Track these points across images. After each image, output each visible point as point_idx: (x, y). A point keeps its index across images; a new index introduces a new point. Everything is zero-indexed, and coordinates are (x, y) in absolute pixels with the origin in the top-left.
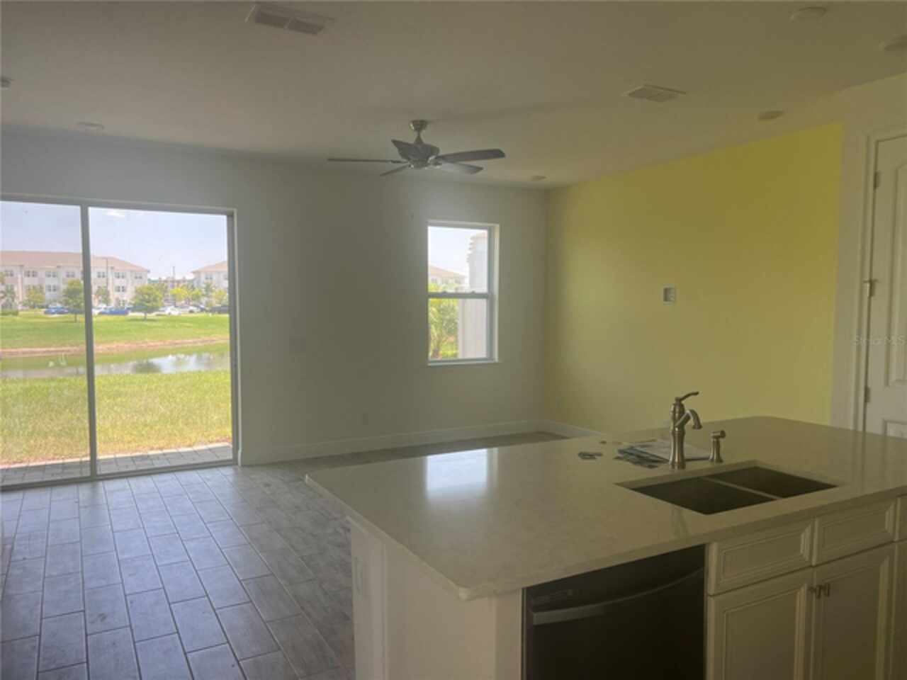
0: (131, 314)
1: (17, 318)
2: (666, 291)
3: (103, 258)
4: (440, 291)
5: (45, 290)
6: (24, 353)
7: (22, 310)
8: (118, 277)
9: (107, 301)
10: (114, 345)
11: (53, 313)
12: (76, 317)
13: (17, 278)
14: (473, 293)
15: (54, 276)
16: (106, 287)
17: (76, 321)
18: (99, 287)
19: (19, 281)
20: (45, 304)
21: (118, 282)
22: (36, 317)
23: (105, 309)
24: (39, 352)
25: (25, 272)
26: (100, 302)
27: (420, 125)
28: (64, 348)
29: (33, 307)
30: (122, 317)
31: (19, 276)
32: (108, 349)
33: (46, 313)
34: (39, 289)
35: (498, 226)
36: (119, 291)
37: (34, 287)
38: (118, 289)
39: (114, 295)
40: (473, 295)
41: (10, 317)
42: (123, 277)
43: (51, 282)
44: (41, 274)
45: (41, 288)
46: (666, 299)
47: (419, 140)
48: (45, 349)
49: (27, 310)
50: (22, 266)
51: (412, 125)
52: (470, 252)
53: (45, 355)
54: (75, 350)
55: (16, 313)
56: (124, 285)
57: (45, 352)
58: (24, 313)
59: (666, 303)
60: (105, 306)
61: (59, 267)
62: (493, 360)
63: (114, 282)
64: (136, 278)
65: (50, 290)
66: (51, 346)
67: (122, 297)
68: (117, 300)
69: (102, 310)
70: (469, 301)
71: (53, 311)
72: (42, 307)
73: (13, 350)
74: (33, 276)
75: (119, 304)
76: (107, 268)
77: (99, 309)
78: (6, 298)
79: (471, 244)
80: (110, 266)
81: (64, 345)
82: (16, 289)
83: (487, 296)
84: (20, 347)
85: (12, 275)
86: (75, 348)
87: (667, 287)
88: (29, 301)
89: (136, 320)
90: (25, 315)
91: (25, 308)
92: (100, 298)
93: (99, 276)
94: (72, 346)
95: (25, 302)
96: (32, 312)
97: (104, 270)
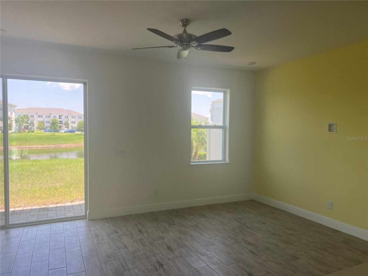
0: (76, 132)
1: (33, 134)
2: (330, 126)
3: (67, 110)
4: (198, 124)
5: (45, 123)
6: (34, 148)
7: (36, 130)
8: (73, 118)
9: (68, 127)
10: (68, 145)
11: (47, 132)
12: (54, 134)
13: (35, 118)
14: (215, 125)
15: (49, 117)
16: (68, 122)
17: (54, 135)
18: (65, 122)
19: (36, 119)
20: (45, 128)
21: (73, 120)
22: (41, 133)
23: (67, 130)
24: (40, 147)
25: (38, 116)
26: (65, 127)
27: (186, 22)
28: (49, 146)
29: (40, 129)
30: (73, 134)
31: (36, 117)
32: (66, 146)
33: (45, 132)
34: (42, 122)
35: (228, 91)
36: (73, 123)
37: (41, 122)
38: (72, 122)
39: (71, 125)
40: (215, 127)
41: (31, 133)
42: (74, 118)
43: (47, 119)
44: (44, 116)
45: (44, 122)
46: (330, 130)
47: (185, 31)
48: (42, 146)
49: (38, 131)
50: (37, 113)
51: (180, 23)
52: (211, 108)
53: (42, 148)
54: (54, 147)
55: (33, 132)
56: (75, 121)
57: (42, 147)
58: (36, 131)
59: (330, 132)
60: (67, 129)
61: (50, 114)
62: (226, 161)
63: (71, 120)
64: (79, 118)
65: (47, 123)
66: (44, 145)
67: (74, 125)
68: (71, 126)
69: (66, 131)
70: (212, 130)
71: (47, 131)
72: (44, 129)
73: (30, 146)
74: (41, 117)
75: (73, 128)
76: (68, 114)
77: (64, 130)
78: (31, 126)
79: (211, 104)
80: (69, 113)
81: (49, 144)
82: (34, 122)
83: (223, 128)
84: (33, 145)
85: (33, 117)
86: (54, 146)
87: (330, 124)
88: (39, 127)
89: (78, 135)
90: (37, 132)
91: (37, 130)
92: (66, 126)
93: (65, 117)
94: (52, 145)
95: (38, 127)
96: (40, 131)
97: (67, 115)
